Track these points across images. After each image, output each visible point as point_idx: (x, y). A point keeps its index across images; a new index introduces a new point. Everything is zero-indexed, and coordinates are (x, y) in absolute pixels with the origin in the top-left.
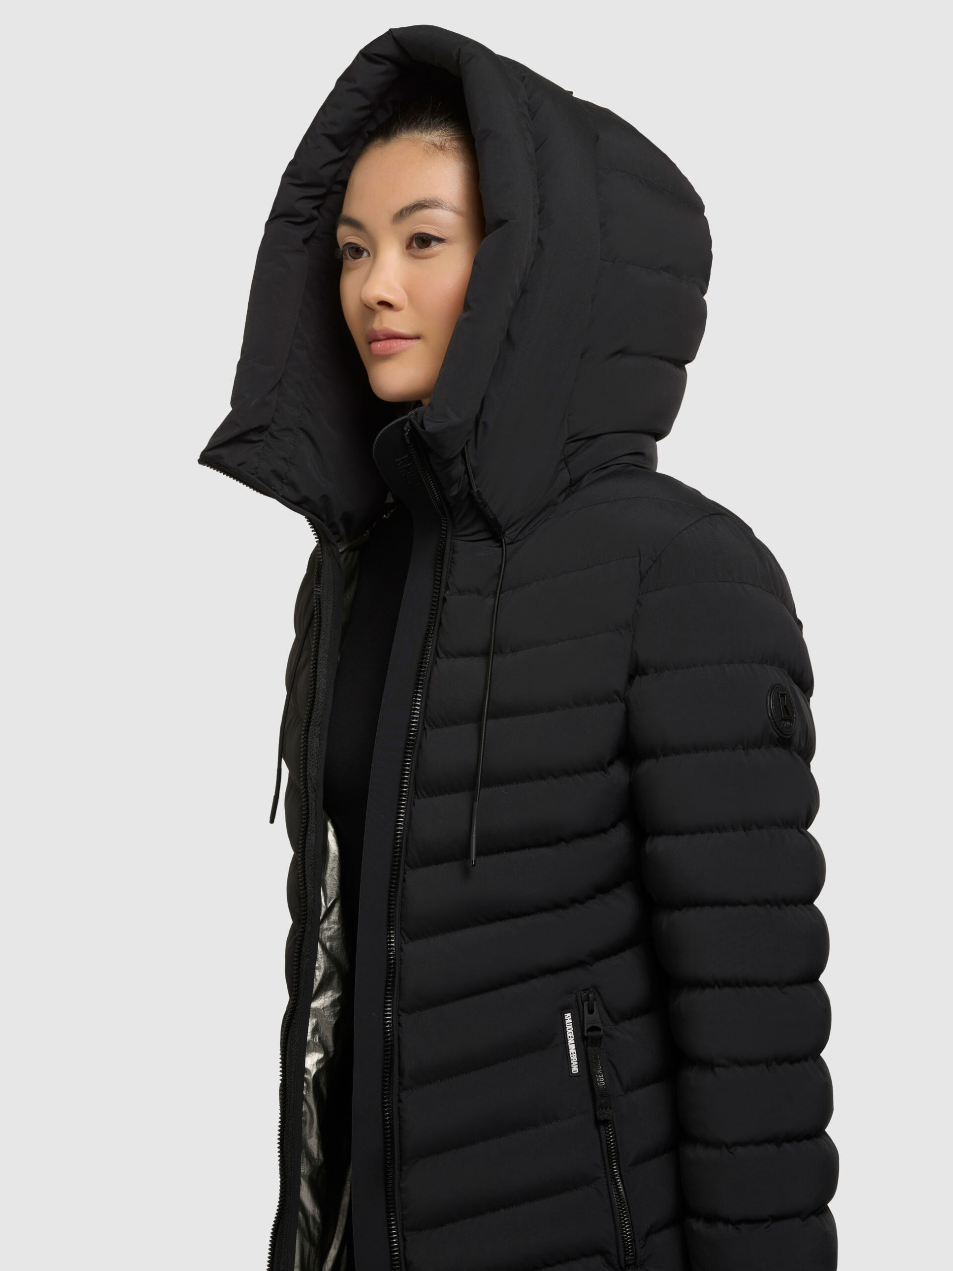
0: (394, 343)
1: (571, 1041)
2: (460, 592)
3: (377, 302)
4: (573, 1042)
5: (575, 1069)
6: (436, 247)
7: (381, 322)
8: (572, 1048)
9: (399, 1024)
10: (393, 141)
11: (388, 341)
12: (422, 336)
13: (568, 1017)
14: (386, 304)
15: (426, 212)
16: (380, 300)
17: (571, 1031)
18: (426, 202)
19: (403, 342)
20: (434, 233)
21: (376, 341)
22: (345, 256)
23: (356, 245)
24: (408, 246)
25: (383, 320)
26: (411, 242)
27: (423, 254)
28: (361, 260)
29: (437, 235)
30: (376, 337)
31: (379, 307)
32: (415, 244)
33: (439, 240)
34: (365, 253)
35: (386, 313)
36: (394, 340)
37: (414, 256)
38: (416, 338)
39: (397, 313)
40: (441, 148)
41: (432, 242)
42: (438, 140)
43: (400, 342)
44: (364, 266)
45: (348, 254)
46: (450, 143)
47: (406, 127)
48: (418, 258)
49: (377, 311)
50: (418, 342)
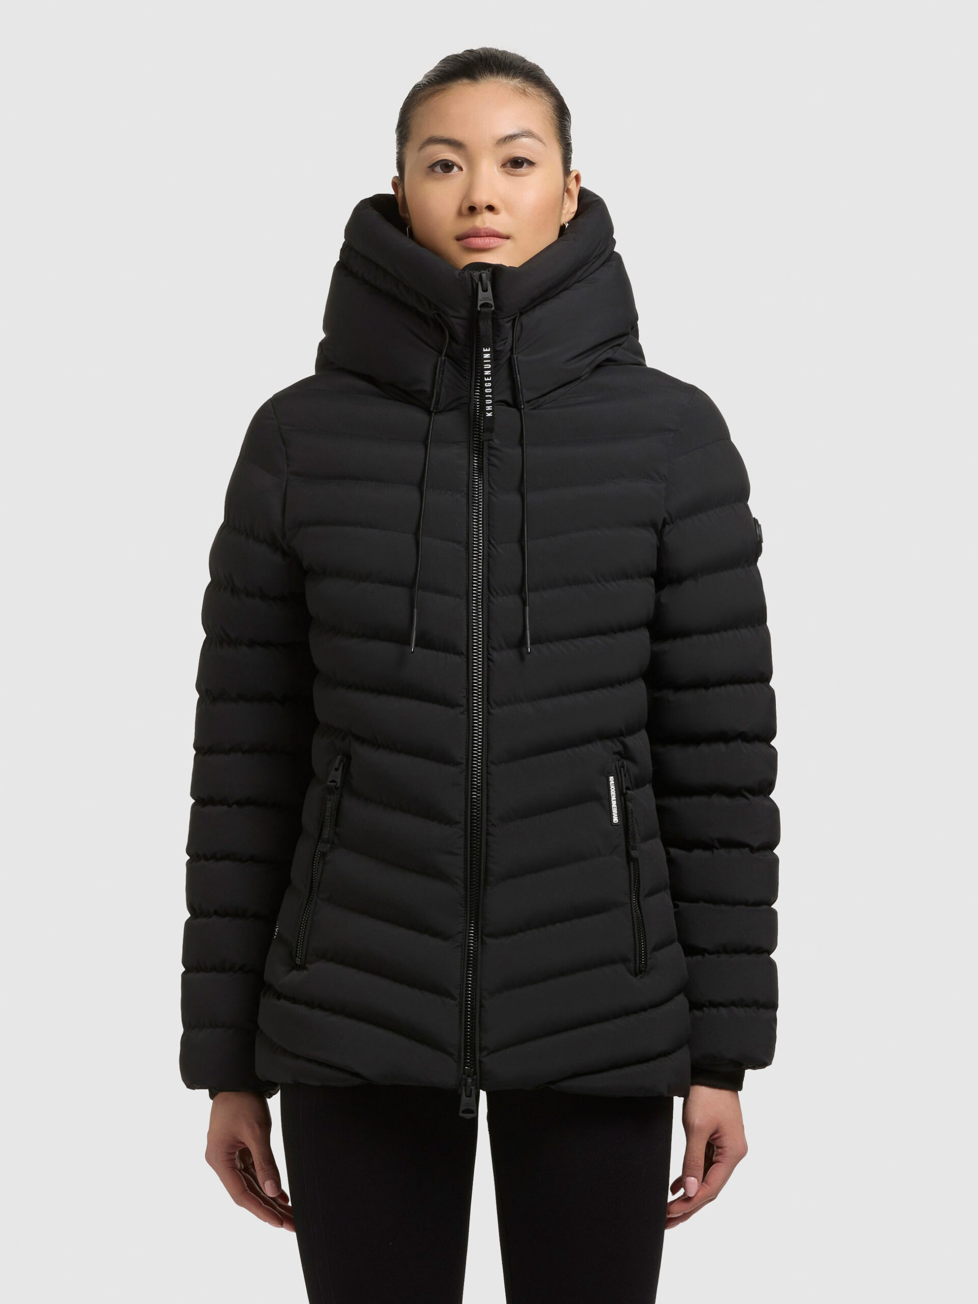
1: (613, 798)
3: (482, 204)
4: (615, 799)
5: (615, 819)
7: (484, 221)
8: (614, 804)
11: (487, 238)
12: (511, 237)
13: (611, 778)
16: (488, 204)
17: (613, 790)
19: (500, 239)
20: (528, 158)
21: (476, 237)
22: (433, 170)
23: (451, 161)
24: (504, 165)
25: (486, 221)
26: (506, 163)
27: (516, 173)
28: (451, 174)
29: (531, 159)
30: (477, 234)
31: (484, 210)
32: (509, 165)
33: (531, 163)
34: (456, 169)
35: (488, 215)
36: (492, 238)
37: (509, 174)
38: (508, 238)
39: (496, 216)
40: (524, 92)
41: (525, 164)
42: (519, 85)
43: (496, 239)
44: (457, 179)
45: (438, 169)
46: (531, 89)
47: (490, 72)
48: (512, 175)
49: (481, 213)
50: (508, 241)
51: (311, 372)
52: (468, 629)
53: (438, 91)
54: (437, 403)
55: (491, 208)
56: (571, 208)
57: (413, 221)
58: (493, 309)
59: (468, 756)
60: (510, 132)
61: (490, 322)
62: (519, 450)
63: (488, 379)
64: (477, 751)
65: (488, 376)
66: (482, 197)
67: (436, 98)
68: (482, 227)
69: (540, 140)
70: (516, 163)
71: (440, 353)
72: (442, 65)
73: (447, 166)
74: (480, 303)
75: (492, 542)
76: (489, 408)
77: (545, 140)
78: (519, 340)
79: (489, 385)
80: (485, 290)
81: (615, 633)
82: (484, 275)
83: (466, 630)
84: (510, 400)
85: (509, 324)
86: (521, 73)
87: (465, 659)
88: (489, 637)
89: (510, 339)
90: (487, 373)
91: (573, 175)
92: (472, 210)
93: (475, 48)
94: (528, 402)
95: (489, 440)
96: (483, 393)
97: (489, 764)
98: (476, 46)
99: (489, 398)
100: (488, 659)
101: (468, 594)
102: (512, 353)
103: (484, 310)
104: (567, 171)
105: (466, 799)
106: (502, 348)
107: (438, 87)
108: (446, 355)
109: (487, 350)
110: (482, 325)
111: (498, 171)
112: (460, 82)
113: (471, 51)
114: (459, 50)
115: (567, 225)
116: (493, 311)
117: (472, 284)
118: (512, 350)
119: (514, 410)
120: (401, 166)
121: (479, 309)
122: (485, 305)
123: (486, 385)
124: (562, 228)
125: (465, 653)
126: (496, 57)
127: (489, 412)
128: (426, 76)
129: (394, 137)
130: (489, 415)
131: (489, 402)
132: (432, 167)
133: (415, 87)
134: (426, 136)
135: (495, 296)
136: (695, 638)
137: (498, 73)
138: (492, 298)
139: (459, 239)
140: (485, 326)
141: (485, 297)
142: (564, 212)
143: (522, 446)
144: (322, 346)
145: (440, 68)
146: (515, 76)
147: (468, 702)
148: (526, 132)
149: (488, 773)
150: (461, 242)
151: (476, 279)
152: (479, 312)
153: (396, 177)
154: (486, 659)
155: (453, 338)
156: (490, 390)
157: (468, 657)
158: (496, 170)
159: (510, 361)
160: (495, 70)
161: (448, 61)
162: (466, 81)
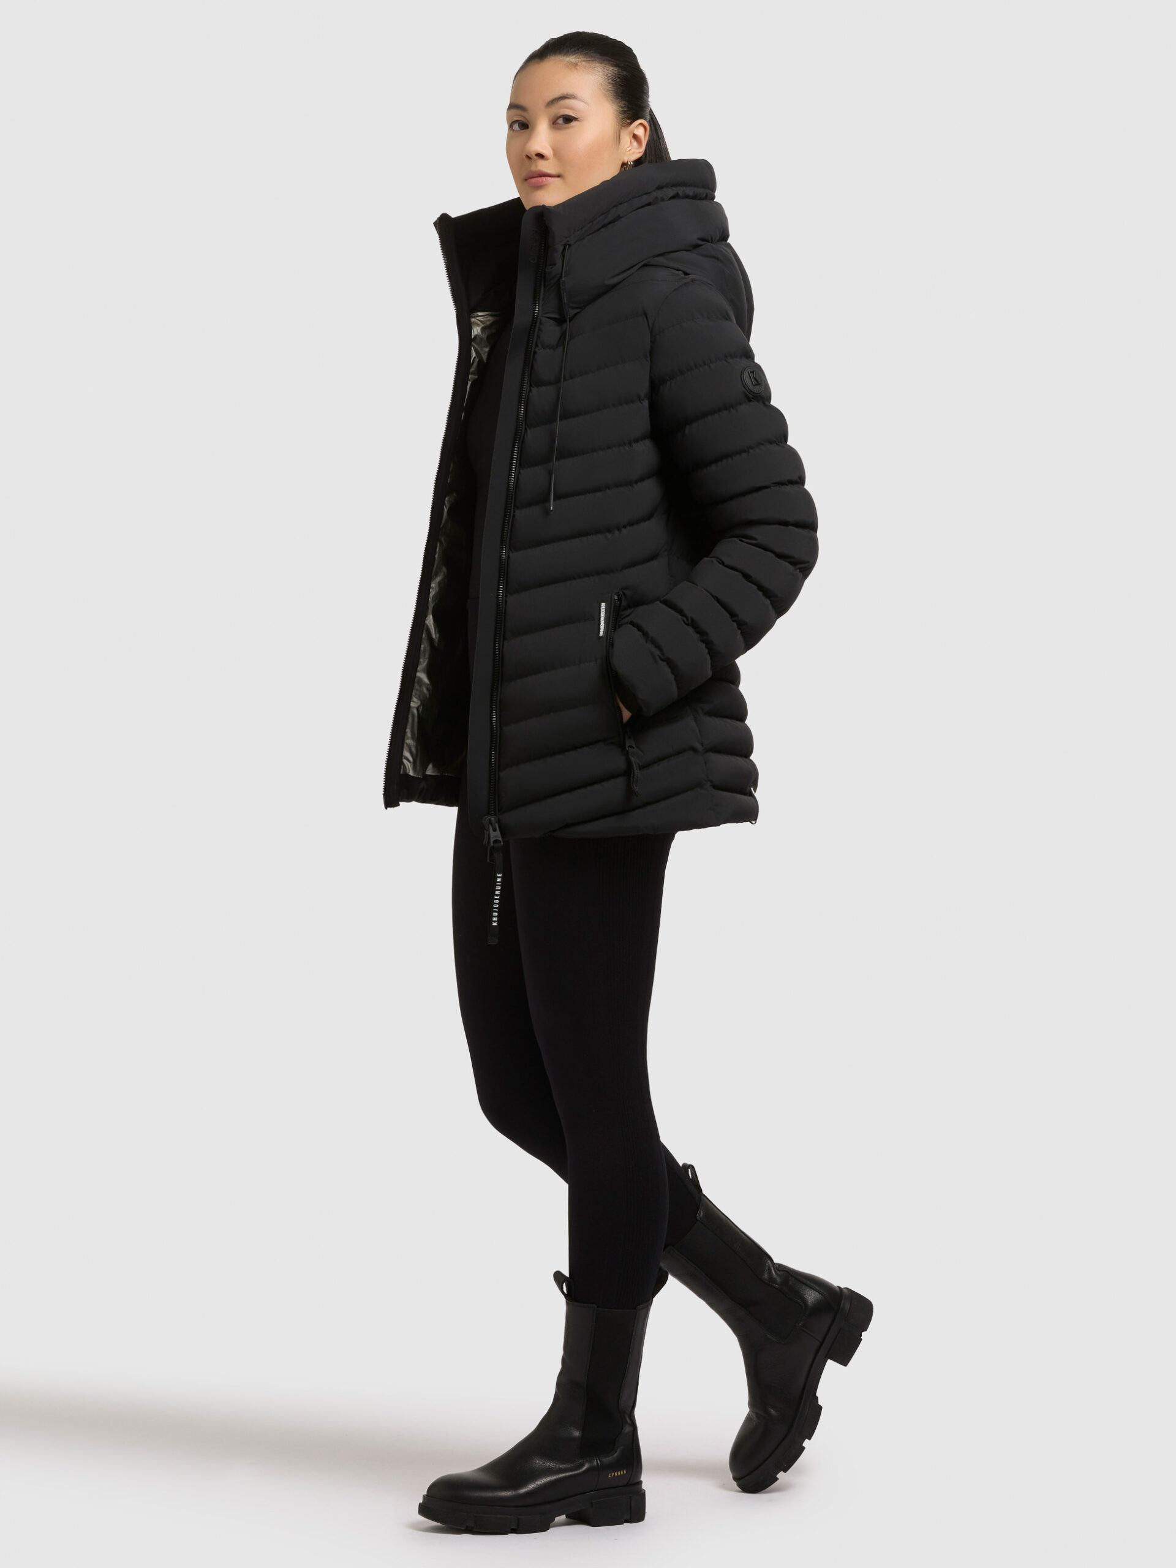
0: (544, 179)
2: (544, 347)
3: (535, 153)
4: (604, 617)
6: (574, 123)
7: (536, 166)
8: (602, 621)
9: (506, 601)
10: (545, 60)
11: (540, 178)
12: (561, 176)
13: (603, 605)
14: (540, 156)
15: (567, 101)
16: (538, 152)
18: (567, 95)
19: (550, 178)
20: (571, 115)
22: (513, 129)
23: (522, 122)
24: (554, 122)
25: (538, 165)
26: (556, 120)
29: (574, 116)
30: (533, 175)
31: (535, 157)
32: (559, 121)
33: (574, 119)
34: (526, 127)
35: (539, 161)
36: (544, 177)
37: (557, 127)
39: (546, 161)
40: (576, 66)
41: (570, 120)
42: (573, 61)
43: (547, 179)
44: (525, 134)
45: (515, 127)
46: (583, 64)
49: (533, 159)
50: (558, 179)
56: (636, 149)
65: (497, 895)
68: (535, 170)
69: (583, 101)
70: (564, 119)
73: (522, 125)
75: (528, 427)
77: (588, 101)
82: (493, 819)
89: (560, 264)
97: (507, 595)
99: (496, 911)
100: (513, 516)
102: (561, 277)
111: (549, 126)
118: (561, 274)
127: (495, 922)
130: (495, 924)
132: (512, 126)
142: (626, 153)
143: (563, 346)
148: (569, 96)
159: (559, 283)
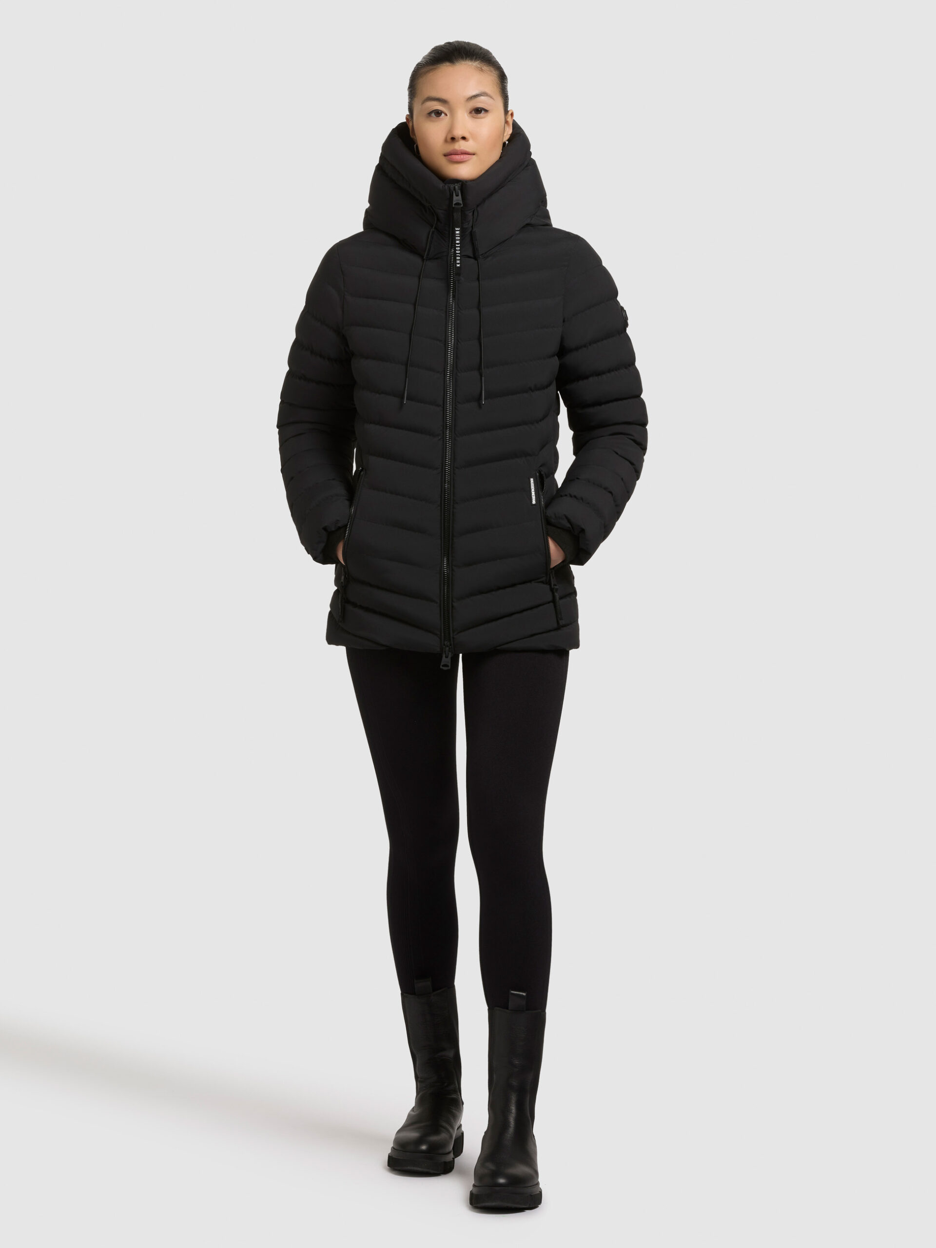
1: (533, 490)
3: (461, 136)
5: (534, 502)
8: (533, 494)
10: (456, 64)
11: (462, 155)
12: (476, 154)
13: (532, 479)
15: (482, 98)
17: (533, 486)
19: (469, 156)
20: (484, 108)
21: (456, 154)
22: (430, 116)
23: (440, 110)
24: (471, 112)
25: (461, 145)
26: (472, 111)
27: (478, 117)
28: (441, 117)
29: (486, 108)
30: (456, 153)
31: (460, 139)
32: (473, 112)
33: (486, 111)
34: (443, 115)
35: (462, 142)
36: (465, 155)
37: (473, 117)
38: (474, 154)
39: (466, 143)
40: (482, 70)
41: (483, 111)
42: (479, 66)
43: (467, 156)
44: (444, 121)
45: (433, 115)
46: (485, 68)
47: (462, 58)
48: (476, 118)
49: (458, 141)
50: (474, 156)
51: (361, 229)
52: (444, 391)
53: (432, 69)
54: (428, 255)
55: (464, 138)
56: (509, 131)
57: (418, 141)
58: (462, 206)
59: (442, 464)
60: (474, 93)
61: (460, 214)
62: (477, 283)
63: (458, 245)
64: (448, 462)
66: (458, 132)
67: (431, 74)
68: (459, 149)
69: (491, 97)
70: (478, 111)
71: (432, 227)
72: (434, 52)
73: (438, 113)
74: (454, 203)
75: (459, 340)
76: (458, 262)
77: (494, 97)
78: (476, 220)
79: (459, 248)
80: (457, 195)
81: (532, 391)
82: (456, 187)
83: (443, 392)
84: (472, 256)
85: (471, 214)
86: (479, 58)
87: (442, 409)
88: (456, 396)
89: (472, 220)
90: (458, 242)
91: (510, 113)
92: (453, 139)
93: (451, 41)
94: (482, 254)
95: (458, 280)
96: (455, 253)
97: (455, 469)
98: (452, 40)
99: (458, 256)
100: (455, 409)
101: (444, 371)
102: (473, 229)
103: (456, 206)
104: (506, 111)
105: (441, 488)
106: (466, 226)
107: (431, 67)
108: (435, 228)
109: (457, 229)
110: (455, 215)
111: (467, 115)
112: (444, 64)
113: (449, 43)
114: (441, 42)
115: (507, 142)
116: (462, 208)
117: (450, 191)
118: (472, 227)
119: (472, 261)
120: (411, 109)
121: (454, 206)
122: (457, 204)
123: (457, 249)
124: (504, 144)
125: (442, 406)
126: (465, 48)
127: (458, 264)
128: (424, 58)
129: (406, 93)
131: (458, 258)
132: (430, 114)
133: (417, 65)
134: (426, 96)
135: (463, 199)
136: (591, 379)
137: (466, 58)
138: (461, 200)
139: (445, 155)
140: (457, 216)
141: (457, 199)
142: (505, 135)
143: (479, 281)
144: (368, 212)
145: (432, 54)
146: (476, 60)
147: (443, 433)
148: (483, 93)
149: (454, 473)
150: (447, 157)
151: (452, 189)
152: (454, 208)
153: (407, 115)
154: (454, 408)
155: (438, 220)
156: (459, 252)
157: (443, 408)
158: (466, 115)
159: (471, 234)
160: (464, 56)
161: (437, 49)
162: (448, 64)
